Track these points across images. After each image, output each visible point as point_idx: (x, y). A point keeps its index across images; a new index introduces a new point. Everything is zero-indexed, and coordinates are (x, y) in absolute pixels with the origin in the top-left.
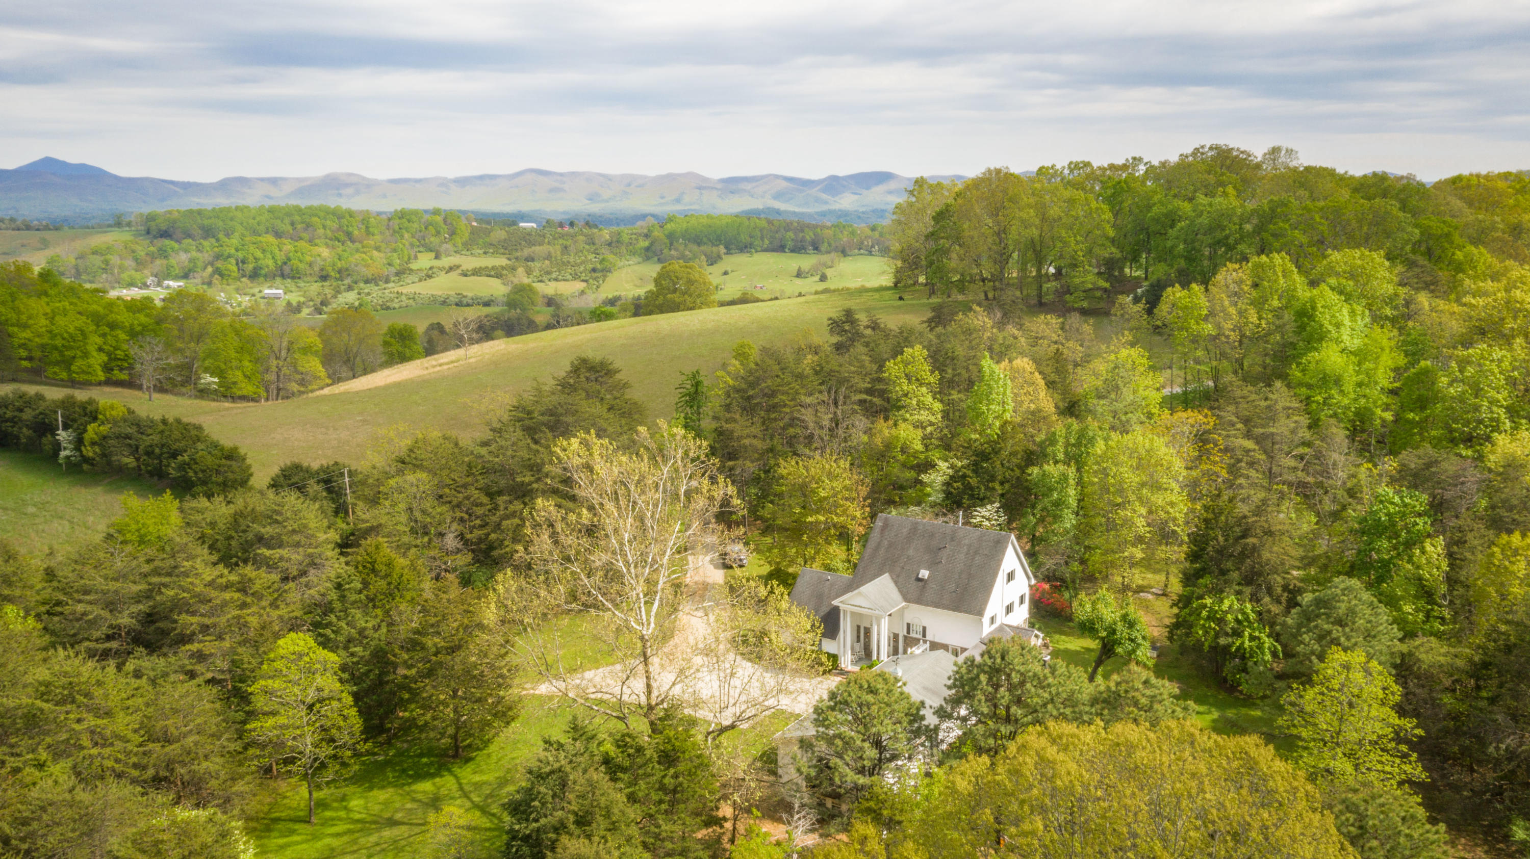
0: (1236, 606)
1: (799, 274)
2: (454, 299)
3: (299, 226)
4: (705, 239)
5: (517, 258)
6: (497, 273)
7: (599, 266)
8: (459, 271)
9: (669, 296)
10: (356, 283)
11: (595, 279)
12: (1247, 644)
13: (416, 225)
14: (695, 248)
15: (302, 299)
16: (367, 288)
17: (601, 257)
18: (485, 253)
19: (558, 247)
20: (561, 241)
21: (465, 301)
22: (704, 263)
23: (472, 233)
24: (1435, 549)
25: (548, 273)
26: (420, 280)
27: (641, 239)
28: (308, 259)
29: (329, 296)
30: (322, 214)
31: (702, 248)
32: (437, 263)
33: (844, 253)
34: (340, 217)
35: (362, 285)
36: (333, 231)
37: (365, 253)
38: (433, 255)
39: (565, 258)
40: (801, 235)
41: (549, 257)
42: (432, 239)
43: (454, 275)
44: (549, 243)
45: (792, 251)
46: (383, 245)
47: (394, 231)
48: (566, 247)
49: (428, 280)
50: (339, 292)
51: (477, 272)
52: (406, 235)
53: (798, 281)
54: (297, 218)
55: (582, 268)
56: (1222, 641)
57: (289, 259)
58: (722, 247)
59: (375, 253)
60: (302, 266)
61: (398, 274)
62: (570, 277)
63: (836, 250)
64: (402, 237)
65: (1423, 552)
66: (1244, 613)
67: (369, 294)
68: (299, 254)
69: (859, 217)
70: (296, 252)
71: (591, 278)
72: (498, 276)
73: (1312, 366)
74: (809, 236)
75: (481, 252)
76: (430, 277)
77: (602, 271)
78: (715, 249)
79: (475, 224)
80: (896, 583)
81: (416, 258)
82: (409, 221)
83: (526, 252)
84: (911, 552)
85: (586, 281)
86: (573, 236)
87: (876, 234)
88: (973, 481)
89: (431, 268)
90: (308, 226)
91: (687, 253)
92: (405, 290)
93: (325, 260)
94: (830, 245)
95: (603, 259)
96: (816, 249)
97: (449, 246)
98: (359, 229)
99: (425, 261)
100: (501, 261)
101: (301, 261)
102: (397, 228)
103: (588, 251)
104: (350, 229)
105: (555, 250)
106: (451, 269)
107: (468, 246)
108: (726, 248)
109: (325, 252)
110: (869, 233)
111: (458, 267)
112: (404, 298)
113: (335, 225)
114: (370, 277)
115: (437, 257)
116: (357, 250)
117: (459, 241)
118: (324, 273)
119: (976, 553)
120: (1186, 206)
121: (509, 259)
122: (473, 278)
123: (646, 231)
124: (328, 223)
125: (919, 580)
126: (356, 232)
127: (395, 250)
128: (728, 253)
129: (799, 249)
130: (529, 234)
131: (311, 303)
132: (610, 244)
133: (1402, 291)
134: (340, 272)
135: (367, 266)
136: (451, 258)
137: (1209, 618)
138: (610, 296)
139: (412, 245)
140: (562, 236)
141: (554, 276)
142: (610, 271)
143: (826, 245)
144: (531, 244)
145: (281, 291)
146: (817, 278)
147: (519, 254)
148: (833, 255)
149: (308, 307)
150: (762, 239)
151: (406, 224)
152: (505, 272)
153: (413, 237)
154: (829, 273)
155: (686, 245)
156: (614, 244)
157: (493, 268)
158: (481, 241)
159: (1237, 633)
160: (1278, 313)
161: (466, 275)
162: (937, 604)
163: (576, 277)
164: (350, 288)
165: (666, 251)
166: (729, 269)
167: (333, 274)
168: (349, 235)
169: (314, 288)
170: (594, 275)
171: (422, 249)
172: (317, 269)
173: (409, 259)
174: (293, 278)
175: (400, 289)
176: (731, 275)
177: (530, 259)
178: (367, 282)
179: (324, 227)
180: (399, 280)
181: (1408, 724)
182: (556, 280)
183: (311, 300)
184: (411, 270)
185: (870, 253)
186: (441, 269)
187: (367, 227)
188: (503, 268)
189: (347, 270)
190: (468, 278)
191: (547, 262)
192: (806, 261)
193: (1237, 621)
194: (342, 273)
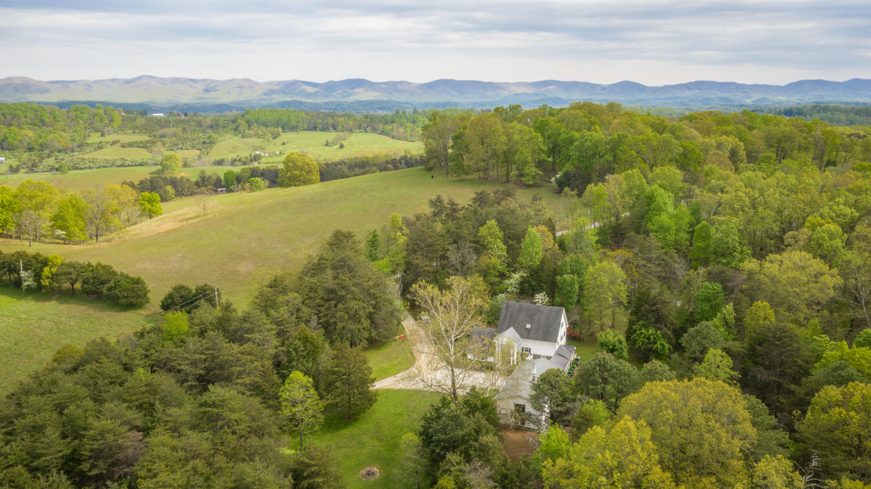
0: (654, 332)
1: (327, 144)
2: (119, 163)
3: (8, 117)
4: (269, 124)
5: (154, 136)
6: (143, 145)
7: (207, 141)
8: (119, 144)
9: (294, 172)
10: (52, 152)
11: (205, 148)
12: (659, 347)
13: (86, 115)
14: (264, 129)
15: (19, 163)
16: (61, 156)
17: (208, 135)
18: (134, 133)
19: (180, 128)
20: (181, 125)
21: (127, 163)
22: (271, 138)
23: (123, 120)
24: (730, 307)
25: (176, 145)
26: (95, 150)
27: (230, 123)
28: (19, 138)
29: (37, 161)
30: (24, 108)
31: (269, 129)
32: (103, 139)
33: (351, 131)
34: (35, 111)
35: (56, 154)
36: (32, 120)
37: (55, 133)
38: (100, 134)
39: (185, 136)
40: (326, 121)
41: (175, 135)
42: (98, 124)
43: (116, 147)
44: (173, 127)
45: (321, 130)
46: (67, 128)
47: (72, 119)
48: (184, 129)
49: (100, 150)
50: (42, 159)
51: (131, 145)
52: (81, 122)
53: (327, 148)
54: (6, 111)
55: (197, 142)
56: (649, 346)
57: (6, 138)
58: (280, 128)
59: (63, 134)
60: (15, 142)
61: (79, 146)
62: (190, 147)
63: (346, 130)
64: (78, 122)
65: (726, 309)
66: (657, 335)
67: (62, 159)
68: (12, 135)
69: (349, 106)
70: (10, 133)
71: (203, 147)
72: (145, 147)
73: (656, 223)
74: (330, 121)
75: (131, 132)
76: (101, 148)
77: (209, 143)
78: (276, 129)
79: (123, 114)
80: (517, 331)
81: (89, 136)
82: (82, 113)
83: (161, 132)
84: (521, 317)
85: (200, 149)
86: (188, 122)
87: (369, 120)
88: (534, 283)
89: (100, 143)
90: (14, 116)
91: (260, 132)
92: (86, 156)
93: (30, 138)
94: (342, 126)
95: (210, 137)
96: (335, 129)
97: (110, 128)
98: (49, 118)
99: (94, 138)
100: (145, 138)
101: (14, 139)
102: (74, 117)
103: (198, 131)
104: (43, 118)
105: (178, 130)
106: (114, 143)
107: (122, 128)
108: (283, 128)
109: (30, 134)
110: (364, 119)
111: (118, 141)
112: (86, 162)
113: (33, 116)
114: (61, 148)
115: (103, 135)
116: (51, 132)
117: (116, 125)
118: (30, 146)
119: (549, 316)
120: (577, 135)
121: (150, 136)
122: (128, 148)
123: (233, 118)
124: (29, 114)
125: (527, 329)
126: (47, 120)
127: (75, 131)
128: (284, 131)
129: (325, 129)
130: (160, 121)
131: (25, 166)
132: (212, 127)
133: (686, 185)
134: (41, 145)
135: (59, 142)
136: (111, 136)
137: (644, 338)
138: (218, 159)
139: (85, 128)
140: (181, 122)
141: (180, 146)
142: (214, 143)
143: (340, 126)
144: (163, 127)
145: (3, 159)
146: (338, 146)
147: (155, 133)
148: (346, 132)
149: (23, 168)
150: (303, 123)
151: (80, 115)
152: (148, 145)
153: (86, 123)
154: (344, 142)
155: (258, 127)
156: (215, 126)
157: (141, 142)
158: (129, 125)
159: (655, 343)
160: (637, 197)
161: (124, 147)
162: (537, 338)
163: (193, 147)
164: (49, 156)
165: (247, 131)
166: (285, 141)
167: (36, 147)
168: (42, 121)
169: (26, 156)
170: (205, 146)
171: (92, 130)
172: (25, 144)
173: (85, 137)
174: (9, 150)
175: (83, 156)
176: (287, 145)
177: (163, 136)
178: (59, 151)
179: (26, 117)
180: (81, 150)
181: (735, 373)
182: (181, 149)
183: (25, 164)
184: (87, 143)
185: (366, 131)
186: (107, 143)
187: (54, 117)
188: (147, 142)
189: (46, 144)
190: (126, 149)
191: (174, 138)
192: (331, 136)
193: (654, 338)
194: (43, 147)
